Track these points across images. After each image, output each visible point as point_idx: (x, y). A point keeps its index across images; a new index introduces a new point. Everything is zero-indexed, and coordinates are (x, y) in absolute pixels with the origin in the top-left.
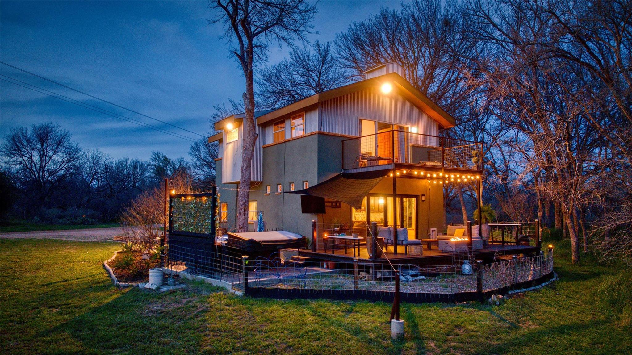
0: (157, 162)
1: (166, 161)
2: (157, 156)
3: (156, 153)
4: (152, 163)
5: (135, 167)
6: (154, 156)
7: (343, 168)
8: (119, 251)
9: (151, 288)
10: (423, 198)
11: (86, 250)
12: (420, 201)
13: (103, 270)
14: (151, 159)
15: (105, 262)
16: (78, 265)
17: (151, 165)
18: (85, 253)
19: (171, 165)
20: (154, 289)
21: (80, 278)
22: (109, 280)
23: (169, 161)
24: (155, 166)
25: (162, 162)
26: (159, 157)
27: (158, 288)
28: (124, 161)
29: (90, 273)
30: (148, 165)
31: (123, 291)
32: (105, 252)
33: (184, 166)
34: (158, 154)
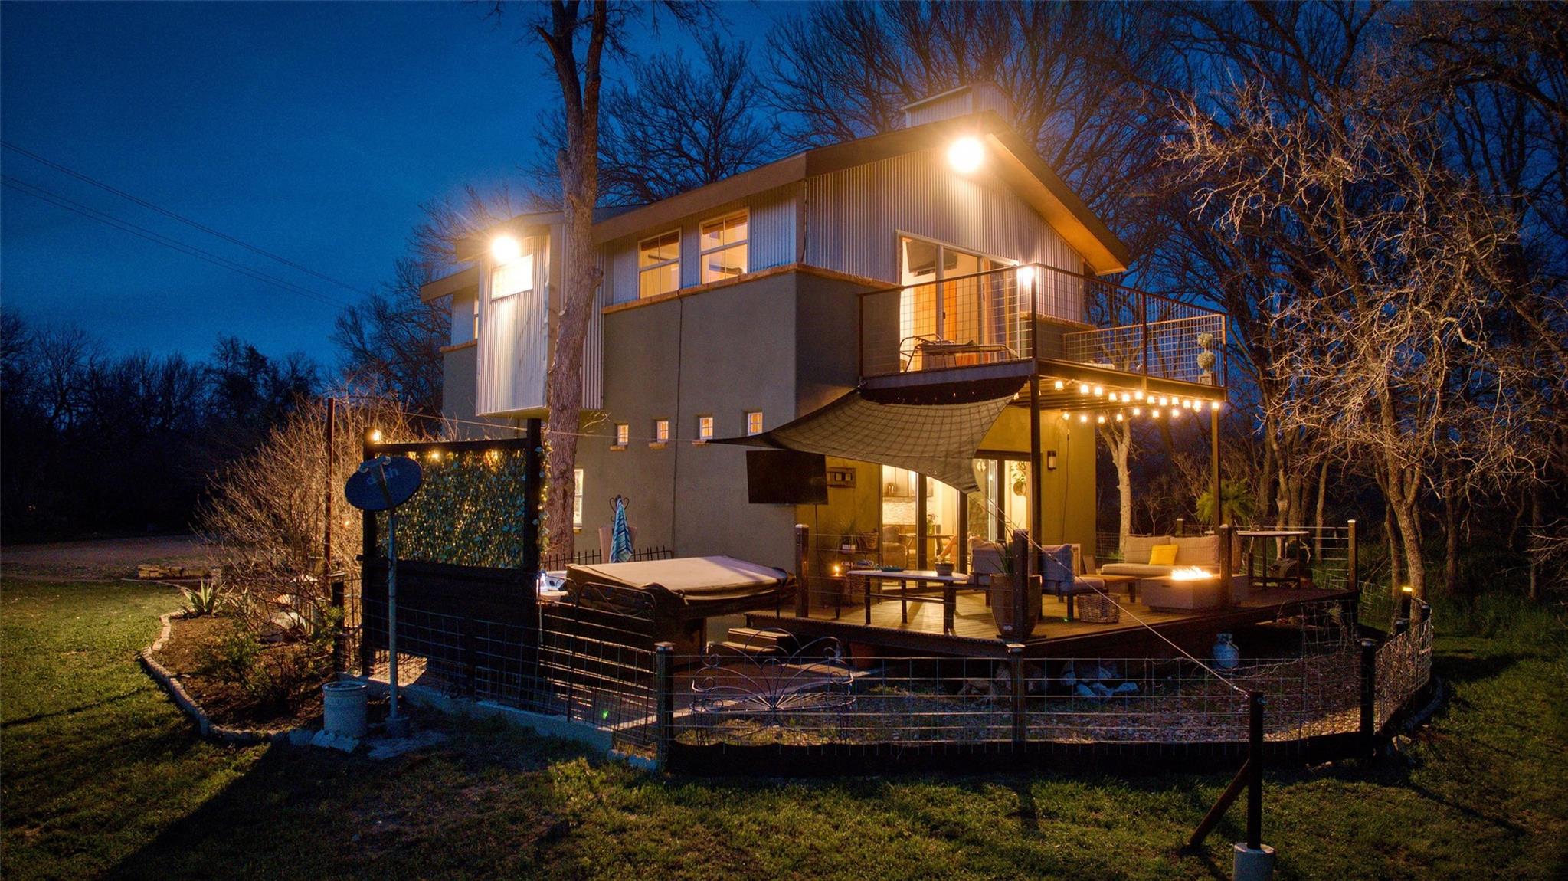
0: (230, 364)
1: (256, 360)
2: (230, 348)
3: (229, 337)
4: (215, 366)
5: (169, 377)
6: (223, 348)
7: (861, 374)
8: (174, 614)
9: (335, 746)
10: (1052, 462)
11: (70, 611)
12: (1044, 469)
13: (146, 680)
14: (213, 355)
15: (148, 652)
16: (63, 663)
17: (214, 372)
18: (71, 621)
19: (266, 372)
20: (349, 749)
21: (79, 710)
22: (178, 716)
23: (263, 360)
24: (224, 373)
25: (244, 364)
26: (236, 352)
27: (362, 750)
28: (137, 361)
29: (107, 690)
30: (208, 371)
31: (241, 760)
32: (132, 617)
33: (303, 374)
34: (232, 342)
